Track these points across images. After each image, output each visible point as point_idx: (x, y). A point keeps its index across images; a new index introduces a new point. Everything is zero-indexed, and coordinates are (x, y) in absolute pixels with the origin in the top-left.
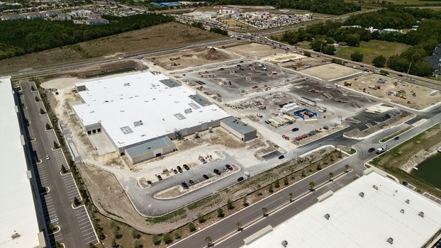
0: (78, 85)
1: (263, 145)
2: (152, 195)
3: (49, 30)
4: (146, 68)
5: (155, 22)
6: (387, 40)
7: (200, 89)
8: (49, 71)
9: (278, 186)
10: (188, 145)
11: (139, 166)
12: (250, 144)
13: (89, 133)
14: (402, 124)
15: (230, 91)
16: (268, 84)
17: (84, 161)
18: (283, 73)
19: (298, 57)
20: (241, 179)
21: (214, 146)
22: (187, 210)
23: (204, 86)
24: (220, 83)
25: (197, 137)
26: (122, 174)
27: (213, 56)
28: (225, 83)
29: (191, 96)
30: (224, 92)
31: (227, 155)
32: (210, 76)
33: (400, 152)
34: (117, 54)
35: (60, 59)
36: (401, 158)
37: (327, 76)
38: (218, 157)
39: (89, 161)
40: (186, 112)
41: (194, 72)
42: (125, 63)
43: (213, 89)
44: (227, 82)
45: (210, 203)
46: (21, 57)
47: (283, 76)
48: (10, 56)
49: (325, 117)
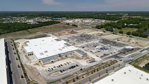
0: (26, 41)
1: (89, 58)
2: (49, 75)
3: (18, 25)
4: (50, 36)
5: (54, 23)
6: (131, 27)
7: (68, 42)
8: (18, 37)
9: (95, 72)
10: (63, 59)
11: (45, 65)
12: (85, 58)
13: (29, 55)
14: (138, 52)
15: (78, 42)
16: (91, 40)
17: (26, 64)
18: (96, 37)
19: (101, 32)
20: (81, 69)
21: (72, 59)
22: (62, 79)
23: (69, 41)
24: (75, 40)
25: (66, 56)
26: (39, 68)
27: (72, 32)
28: (76, 40)
29: (64, 44)
30: (76, 43)
31: (77, 62)
32: (71, 38)
33: (138, 61)
34: (40, 32)
35: (22, 34)
36: (139, 63)
37: (111, 38)
38: (73, 62)
39: (28, 64)
40: (63, 48)
41: (66, 37)
42: (43, 35)
43: (72, 42)
44: (77, 40)
45: (70, 77)
46: (9, 33)
47: (96, 38)
48: (5, 33)
49: (111, 50)
